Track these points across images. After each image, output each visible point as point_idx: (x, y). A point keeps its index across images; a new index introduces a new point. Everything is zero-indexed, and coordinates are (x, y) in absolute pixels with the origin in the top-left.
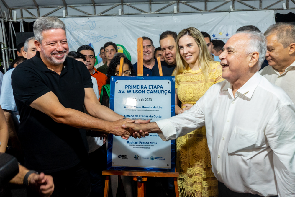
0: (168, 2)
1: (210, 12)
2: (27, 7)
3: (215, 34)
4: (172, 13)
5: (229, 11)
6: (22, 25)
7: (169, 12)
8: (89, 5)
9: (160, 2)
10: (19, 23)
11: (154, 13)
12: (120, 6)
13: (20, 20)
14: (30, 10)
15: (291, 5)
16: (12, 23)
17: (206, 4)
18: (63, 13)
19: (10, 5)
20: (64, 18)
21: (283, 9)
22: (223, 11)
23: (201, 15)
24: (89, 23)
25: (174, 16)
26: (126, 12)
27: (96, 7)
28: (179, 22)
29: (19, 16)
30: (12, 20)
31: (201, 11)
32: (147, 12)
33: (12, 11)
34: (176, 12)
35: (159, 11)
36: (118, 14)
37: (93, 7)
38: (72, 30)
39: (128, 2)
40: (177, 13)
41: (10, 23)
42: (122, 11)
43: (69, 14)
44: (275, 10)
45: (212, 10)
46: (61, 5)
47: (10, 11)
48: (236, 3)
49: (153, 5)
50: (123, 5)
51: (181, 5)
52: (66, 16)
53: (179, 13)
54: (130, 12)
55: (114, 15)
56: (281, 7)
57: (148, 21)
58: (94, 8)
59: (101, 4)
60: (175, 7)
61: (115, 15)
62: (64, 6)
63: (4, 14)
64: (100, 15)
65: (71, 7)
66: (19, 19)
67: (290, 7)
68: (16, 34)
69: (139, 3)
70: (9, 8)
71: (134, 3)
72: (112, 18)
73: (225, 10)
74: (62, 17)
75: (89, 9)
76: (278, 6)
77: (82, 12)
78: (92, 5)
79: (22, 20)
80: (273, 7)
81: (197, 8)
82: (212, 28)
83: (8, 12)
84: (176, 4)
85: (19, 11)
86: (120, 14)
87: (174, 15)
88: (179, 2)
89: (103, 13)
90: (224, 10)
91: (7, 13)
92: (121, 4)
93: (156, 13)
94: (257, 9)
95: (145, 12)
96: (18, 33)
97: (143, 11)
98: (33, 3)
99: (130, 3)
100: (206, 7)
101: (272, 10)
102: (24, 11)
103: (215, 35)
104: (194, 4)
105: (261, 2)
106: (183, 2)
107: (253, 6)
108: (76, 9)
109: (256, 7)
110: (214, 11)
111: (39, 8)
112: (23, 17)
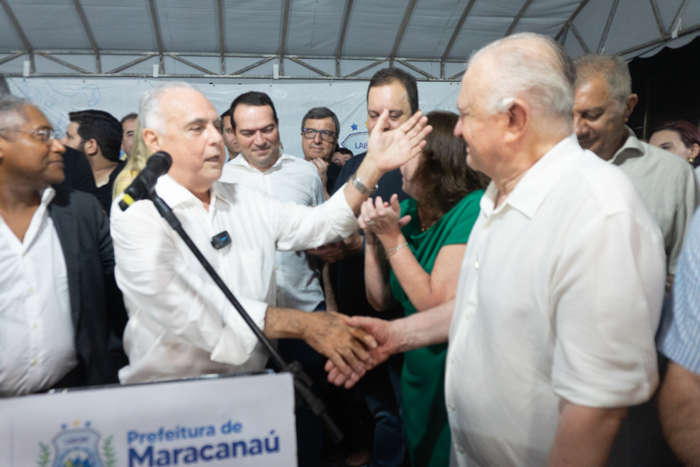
0: (260, 55)
1: (345, 79)
3: (356, 124)
4: (270, 78)
7: (262, 77)
8: (85, 52)
9: (244, 55)
11: (231, 76)
12: (156, 59)
17: (338, 63)
18: (23, 66)
20: (27, 77)
23: (328, 84)
24: (85, 91)
25: (273, 85)
26: (169, 71)
27: (103, 58)
28: (284, 96)
31: (329, 78)
32: (216, 74)
34: (276, 76)
35: (241, 72)
36: (151, 75)
37: (94, 56)
38: (45, 104)
39: (173, 51)
40: (280, 79)
42: (162, 68)
43: (39, 71)
45: (350, 75)
46: (20, 49)
49: (228, 60)
50: (163, 55)
51: (286, 61)
52: (30, 73)
53: (283, 79)
54: (179, 72)
55: (142, 77)
57: (218, 93)
58: (98, 58)
59: (114, 52)
60: (276, 67)
61: (144, 76)
62: (26, 51)
64: (110, 75)
65: (42, 54)
69: (198, 54)
71: (188, 54)
72: (139, 83)
74: (21, 76)
75: (87, 62)
77: (69, 66)
78: (93, 52)
81: (320, 71)
82: (350, 112)
84: (277, 60)
86: (156, 74)
87: (272, 83)
88: (282, 57)
89: (117, 71)
92: (158, 53)
93: (235, 76)
94: (436, 78)
95: (211, 74)
97: (206, 71)
99: (178, 54)
100: (338, 70)
103: (357, 126)
104: (313, 63)
105: (442, 66)
106: (291, 56)
107: (429, 72)
108: (56, 60)
109: (434, 75)
110: (353, 78)
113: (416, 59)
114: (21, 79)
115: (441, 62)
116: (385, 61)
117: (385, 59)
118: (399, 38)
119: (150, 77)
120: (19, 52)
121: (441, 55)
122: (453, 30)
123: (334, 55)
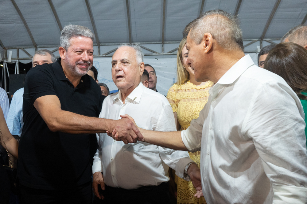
2: (24, 47)
5: (256, 52)
6: (17, 66)
9: (175, 42)
11: (167, 54)
13: (15, 61)
14: (27, 50)
16: (6, 63)
19: (6, 44)
22: (248, 51)
27: (101, 47)
29: (15, 56)
30: (6, 60)
32: (159, 53)
33: (8, 50)
35: (172, 51)
37: (97, 47)
39: (137, 42)
41: (4, 64)
47: (6, 50)
49: (165, 45)
57: (160, 63)
58: (99, 48)
59: (107, 44)
64: (104, 56)
66: (14, 59)
68: (10, 76)
69: (150, 43)
70: (4, 48)
71: (144, 43)
73: (252, 52)
78: (97, 44)
79: (18, 61)
83: (3, 52)
85: (15, 51)
89: (108, 54)
90: (250, 52)
92: (129, 43)
93: (169, 54)
95: (156, 53)
96: (12, 75)
97: (154, 52)
98: (31, 42)
99: (139, 43)
102: (20, 51)
111: (37, 48)
112: (19, 57)
113: (277, 39)
116: (257, 41)
117: (257, 40)
118: (267, 27)
122: (303, 19)
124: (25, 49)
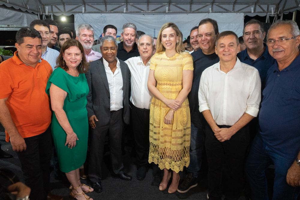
0: (161, 4)
1: (193, 12)
2: (56, 4)
4: (164, 12)
5: (208, 12)
6: (52, 17)
7: (162, 12)
8: (102, 4)
9: (156, 4)
10: (50, 16)
12: (125, 6)
13: (51, 14)
15: (258, 9)
16: (45, 15)
17: (191, 6)
18: (82, 9)
19: (43, 2)
20: (84, 13)
21: (251, 12)
22: (203, 12)
23: (186, 14)
24: (102, 18)
25: (166, 15)
26: (129, 11)
27: (108, 6)
28: (170, 19)
29: (50, 10)
30: (45, 13)
31: (187, 12)
32: (145, 11)
33: (45, 6)
34: (167, 12)
35: (154, 10)
39: (131, 3)
40: (168, 12)
41: (43, 16)
42: (127, 9)
43: (87, 11)
44: (245, 13)
45: (195, 11)
46: (81, 3)
48: (214, 6)
49: (150, 6)
50: (127, 5)
51: (171, 6)
52: (85, 11)
53: (169, 13)
54: (132, 11)
56: (250, 11)
57: (146, 18)
58: (106, 6)
59: (111, 4)
60: (167, 8)
61: (121, 12)
63: (39, 9)
64: (110, 12)
65: (88, 5)
66: (50, 13)
67: (257, 11)
69: (140, 4)
70: (43, 5)
71: (136, 4)
72: (119, 15)
74: (82, 13)
75: (102, 7)
76: (247, 10)
77: (97, 9)
78: (104, 4)
80: (244, 10)
81: (184, 9)
84: (168, 5)
85: (50, 7)
86: (125, 12)
88: (170, 4)
89: (112, 10)
90: (205, 12)
91: (41, 8)
93: (152, 12)
94: (231, 11)
95: (144, 11)
97: (142, 10)
99: (132, 4)
100: (191, 9)
101: (242, 13)
102: (54, 7)
104: (181, 6)
105: (234, 6)
106: (173, 4)
107: (228, 9)
108: (92, 7)
109: (230, 10)
110: (196, 12)
111: (64, 5)
112: (53, 12)
113: (223, 4)
114: (82, 14)
115: (233, 5)
117: (210, 4)
119: (123, 12)
120: (82, 4)
121: (234, 2)
123: (189, 3)
124: (57, 6)
